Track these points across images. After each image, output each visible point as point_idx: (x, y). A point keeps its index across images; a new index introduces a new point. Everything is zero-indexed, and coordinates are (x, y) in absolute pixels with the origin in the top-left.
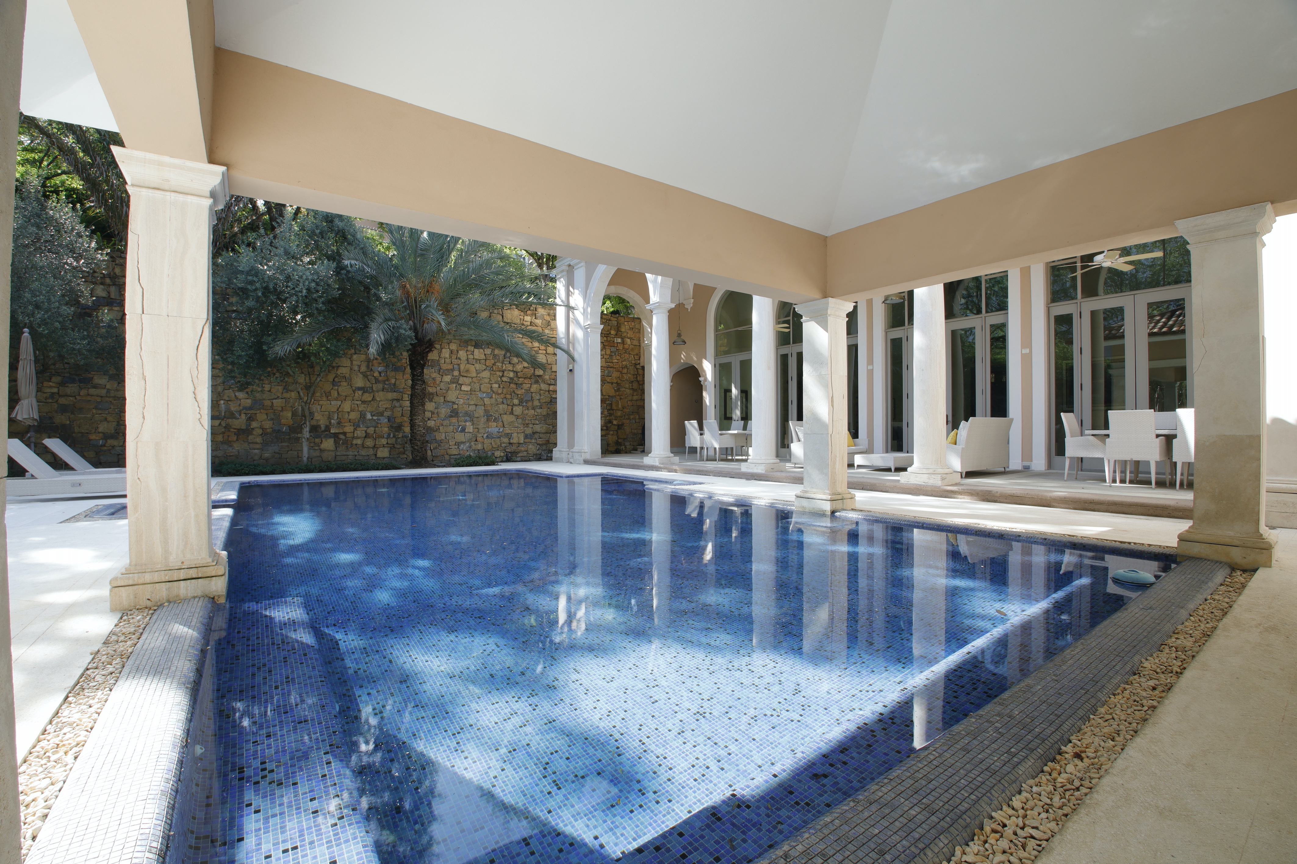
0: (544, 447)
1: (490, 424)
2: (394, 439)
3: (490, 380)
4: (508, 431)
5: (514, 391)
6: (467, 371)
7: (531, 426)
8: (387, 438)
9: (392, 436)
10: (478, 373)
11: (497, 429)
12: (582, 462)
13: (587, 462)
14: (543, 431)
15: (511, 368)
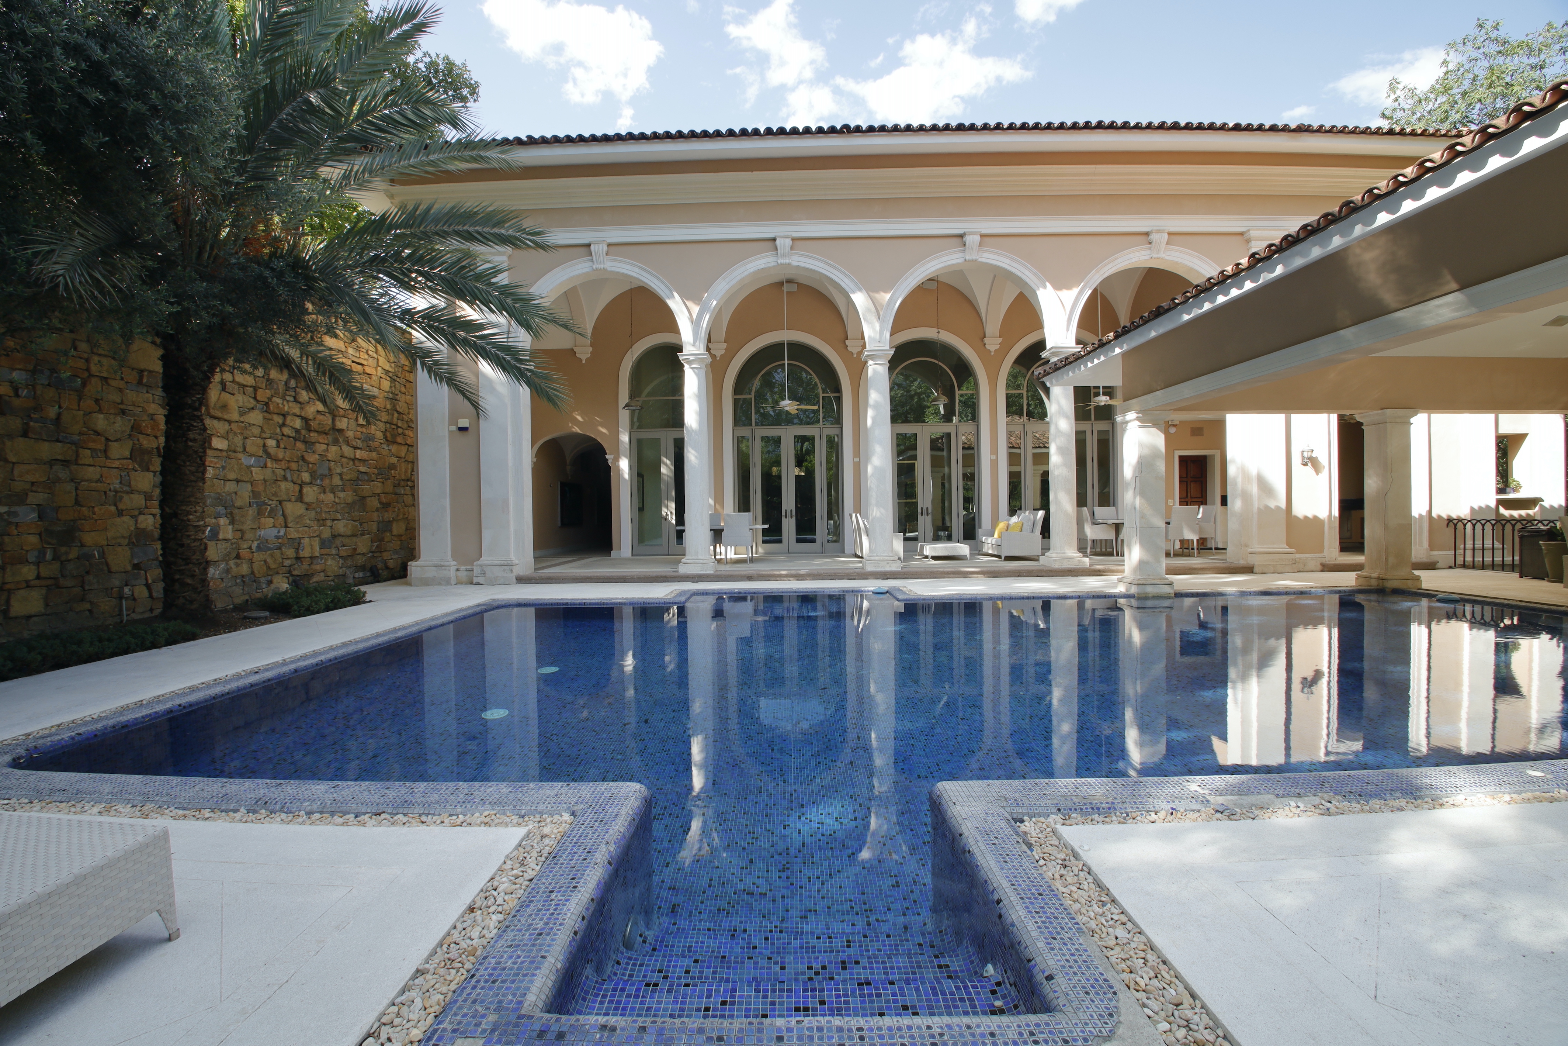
0: (349, 563)
1: (263, 520)
2: (56, 566)
3: (263, 431)
4: (293, 534)
5: (303, 457)
6: (224, 407)
7: (329, 523)
8: (37, 564)
9: (49, 556)
10: (242, 414)
11: (274, 532)
12: (514, 580)
13: (522, 580)
14: (349, 533)
15: (297, 411)
